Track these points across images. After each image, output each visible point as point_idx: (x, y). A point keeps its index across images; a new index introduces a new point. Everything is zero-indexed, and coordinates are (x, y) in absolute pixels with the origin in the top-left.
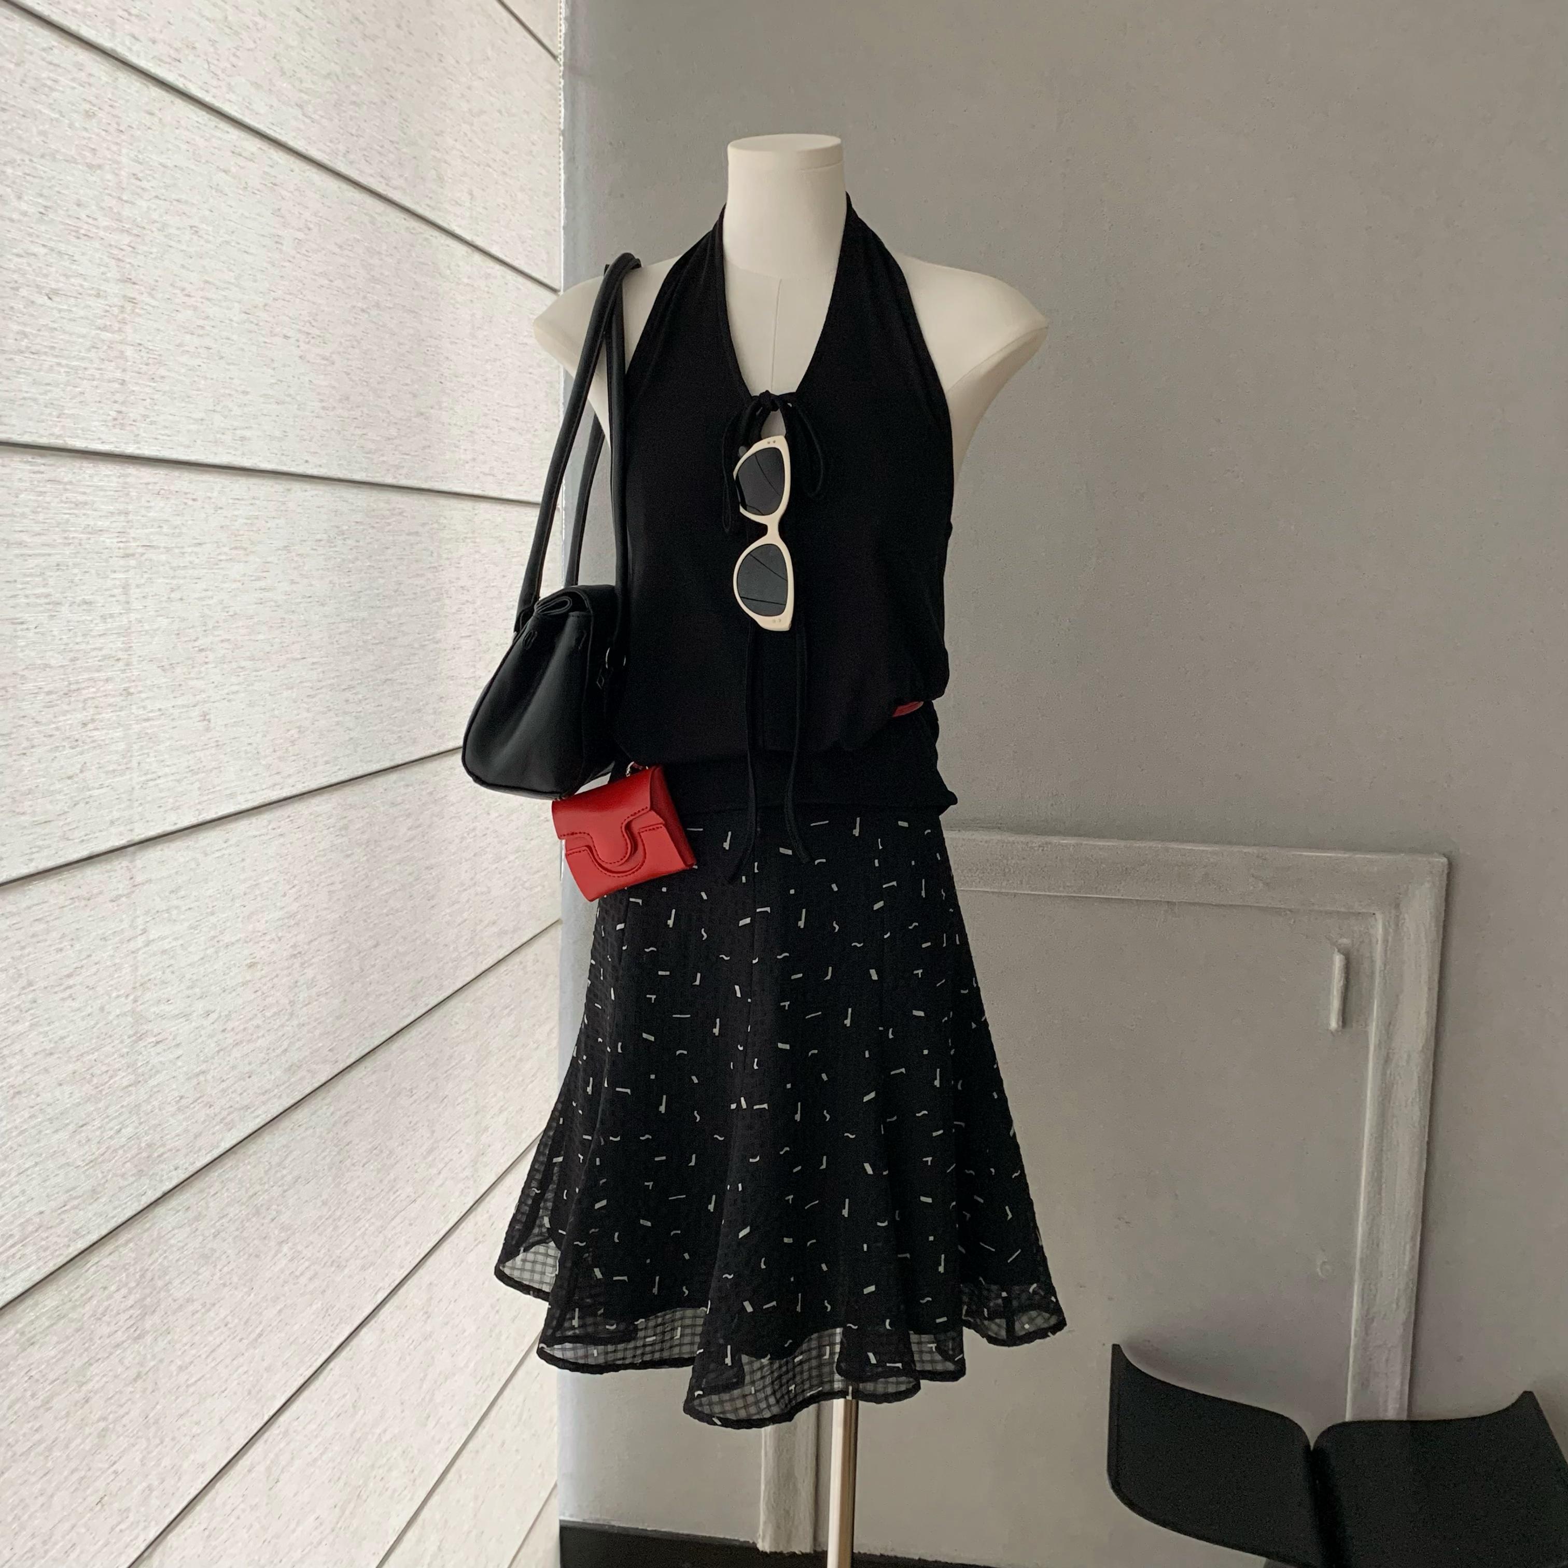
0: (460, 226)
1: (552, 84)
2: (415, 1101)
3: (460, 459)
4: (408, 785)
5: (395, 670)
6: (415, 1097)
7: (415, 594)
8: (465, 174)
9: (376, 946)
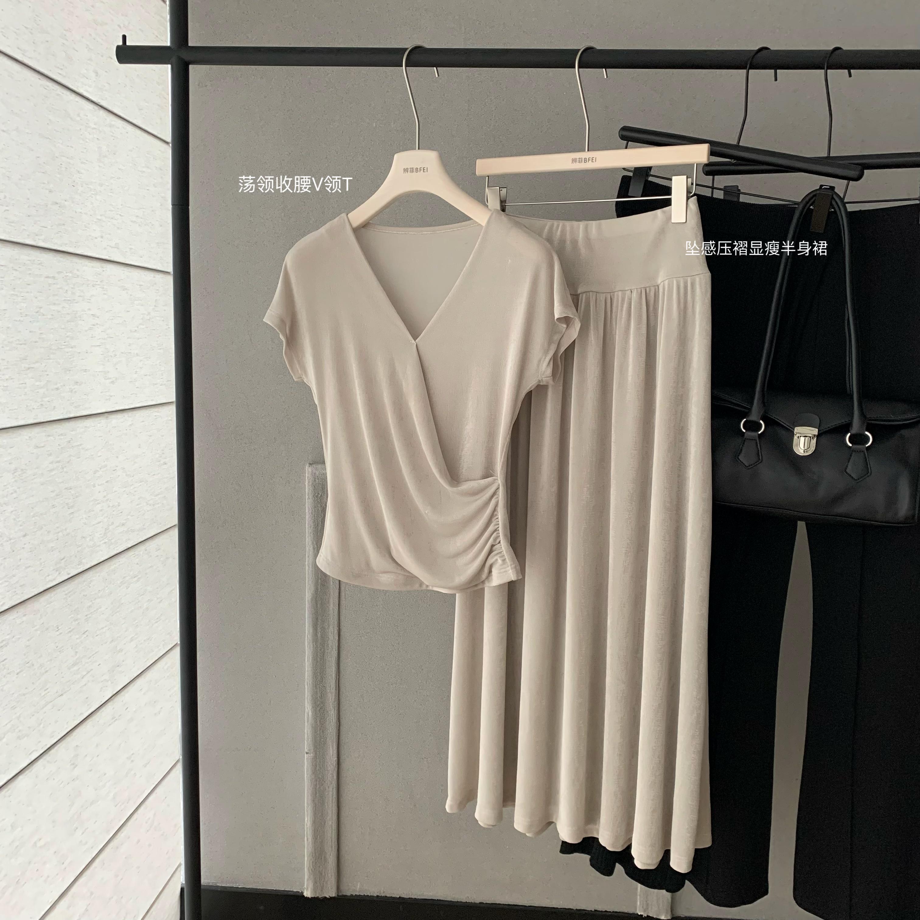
0: (87, 91)
1: (162, 17)
2: (61, 634)
3: (90, 236)
4: (49, 436)
5: (37, 362)
6: (60, 631)
7: (52, 315)
8: (90, 59)
9: (25, 536)
